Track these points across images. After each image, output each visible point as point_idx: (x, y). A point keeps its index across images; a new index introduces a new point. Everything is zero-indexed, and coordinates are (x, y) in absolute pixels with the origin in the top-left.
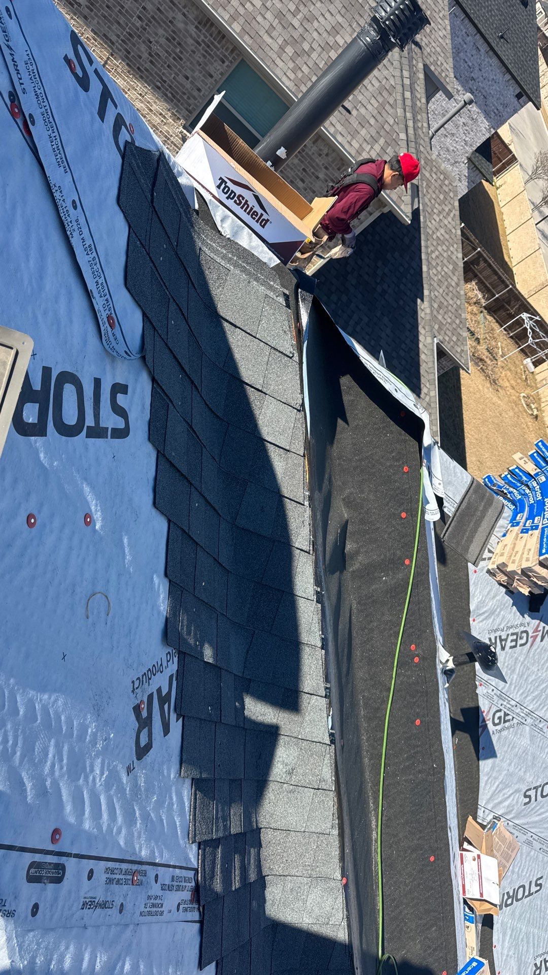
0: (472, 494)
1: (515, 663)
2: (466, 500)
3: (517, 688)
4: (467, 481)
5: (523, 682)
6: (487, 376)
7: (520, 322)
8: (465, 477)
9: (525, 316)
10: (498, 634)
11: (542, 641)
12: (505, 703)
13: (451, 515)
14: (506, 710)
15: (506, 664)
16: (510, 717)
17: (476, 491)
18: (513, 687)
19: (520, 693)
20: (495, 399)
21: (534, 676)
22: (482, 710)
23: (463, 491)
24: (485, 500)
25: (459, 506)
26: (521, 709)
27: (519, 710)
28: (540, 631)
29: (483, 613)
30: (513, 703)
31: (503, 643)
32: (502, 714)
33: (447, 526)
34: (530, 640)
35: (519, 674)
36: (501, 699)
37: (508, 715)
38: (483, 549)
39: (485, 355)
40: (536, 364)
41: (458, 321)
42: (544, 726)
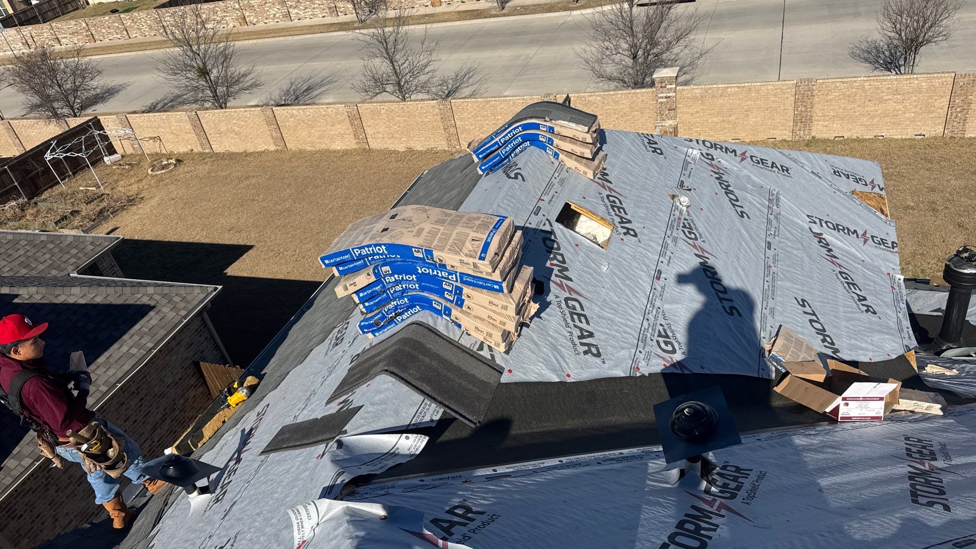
0: (410, 374)
1: (603, 318)
2: (418, 384)
3: (629, 318)
4: (391, 382)
5: (621, 308)
6: (123, 208)
7: (56, 163)
8: (386, 386)
9: (48, 156)
10: (577, 341)
11: (571, 280)
12: (649, 335)
13: (442, 410)
14: (656, 335)
15: (607, 331)
16: (661, 328)
17: (405, 368)
18: (629, 323)
19: (633, 314)
20: (153, 202)
21: (611, 293)
22: (663, 367)
23: (405, 388)
24: (416, 353)
25: (429, 396)
26: (649, 313)
27: (650, 316)
28: (561, 281)
29: (557, 360)
30: (645, 323)
31: (586, 334)
32: (661, 339)
33: (457, 416)
34: (574, 296)
35: (614, 314)
36: (645, 340)
37: (659, 331)
38: (480, 358)
39: (94, 208)
40: (111, 150)
41: (51, 246)
42: (659, 285)
